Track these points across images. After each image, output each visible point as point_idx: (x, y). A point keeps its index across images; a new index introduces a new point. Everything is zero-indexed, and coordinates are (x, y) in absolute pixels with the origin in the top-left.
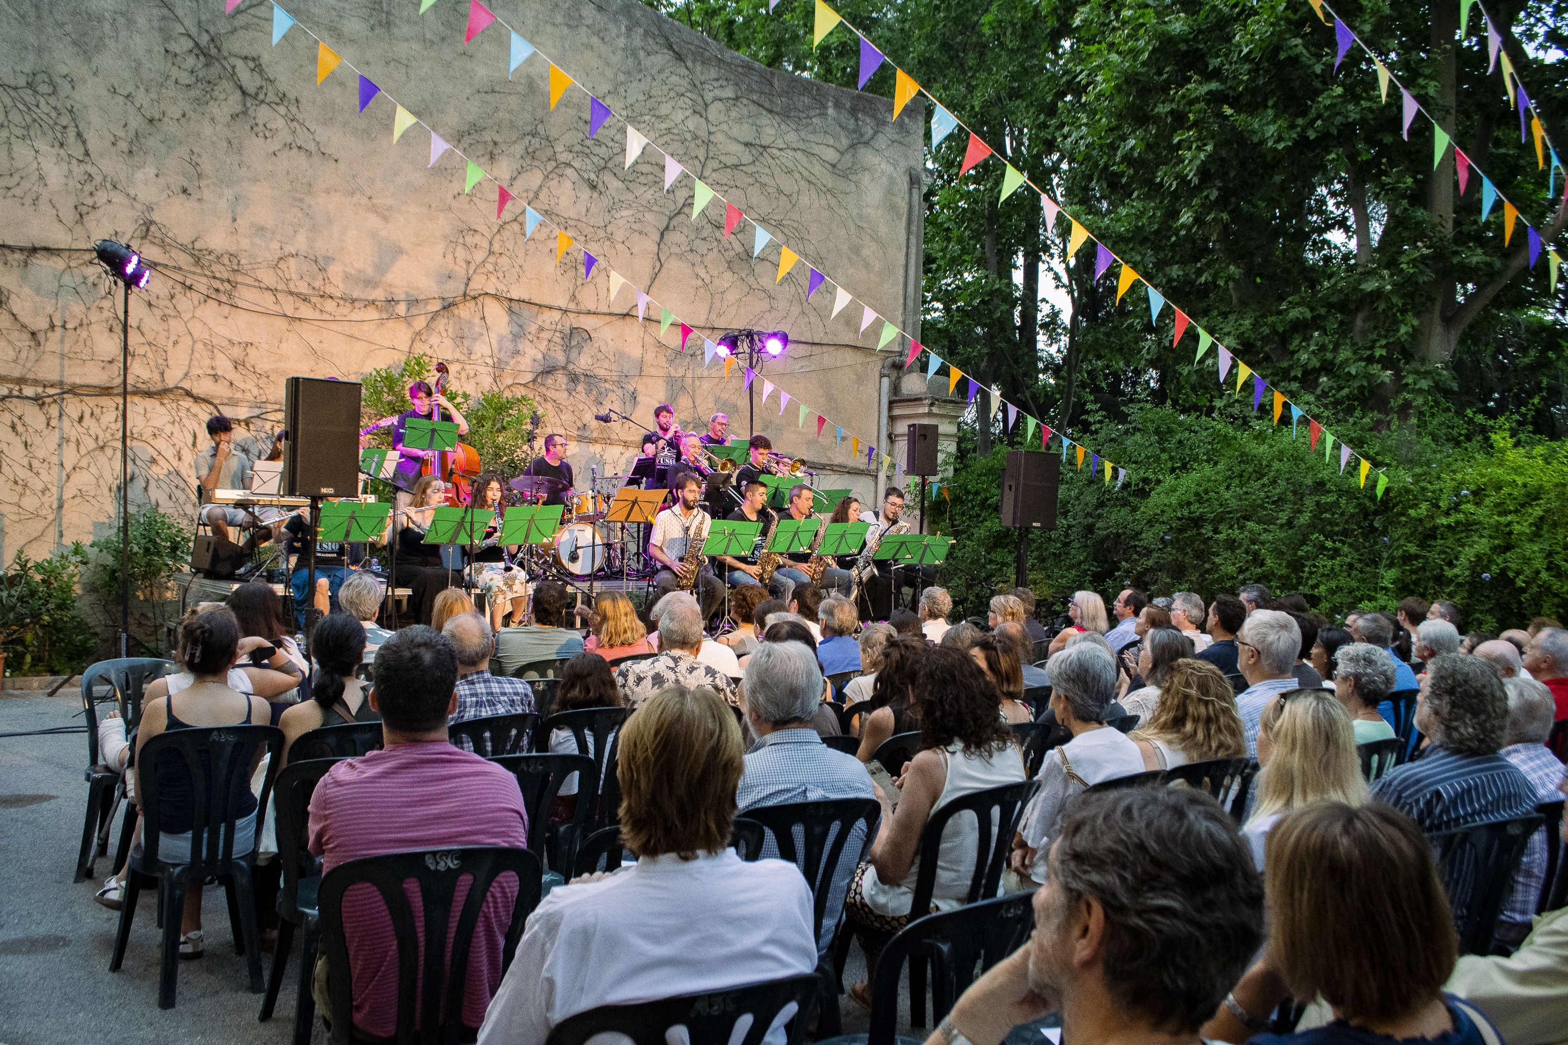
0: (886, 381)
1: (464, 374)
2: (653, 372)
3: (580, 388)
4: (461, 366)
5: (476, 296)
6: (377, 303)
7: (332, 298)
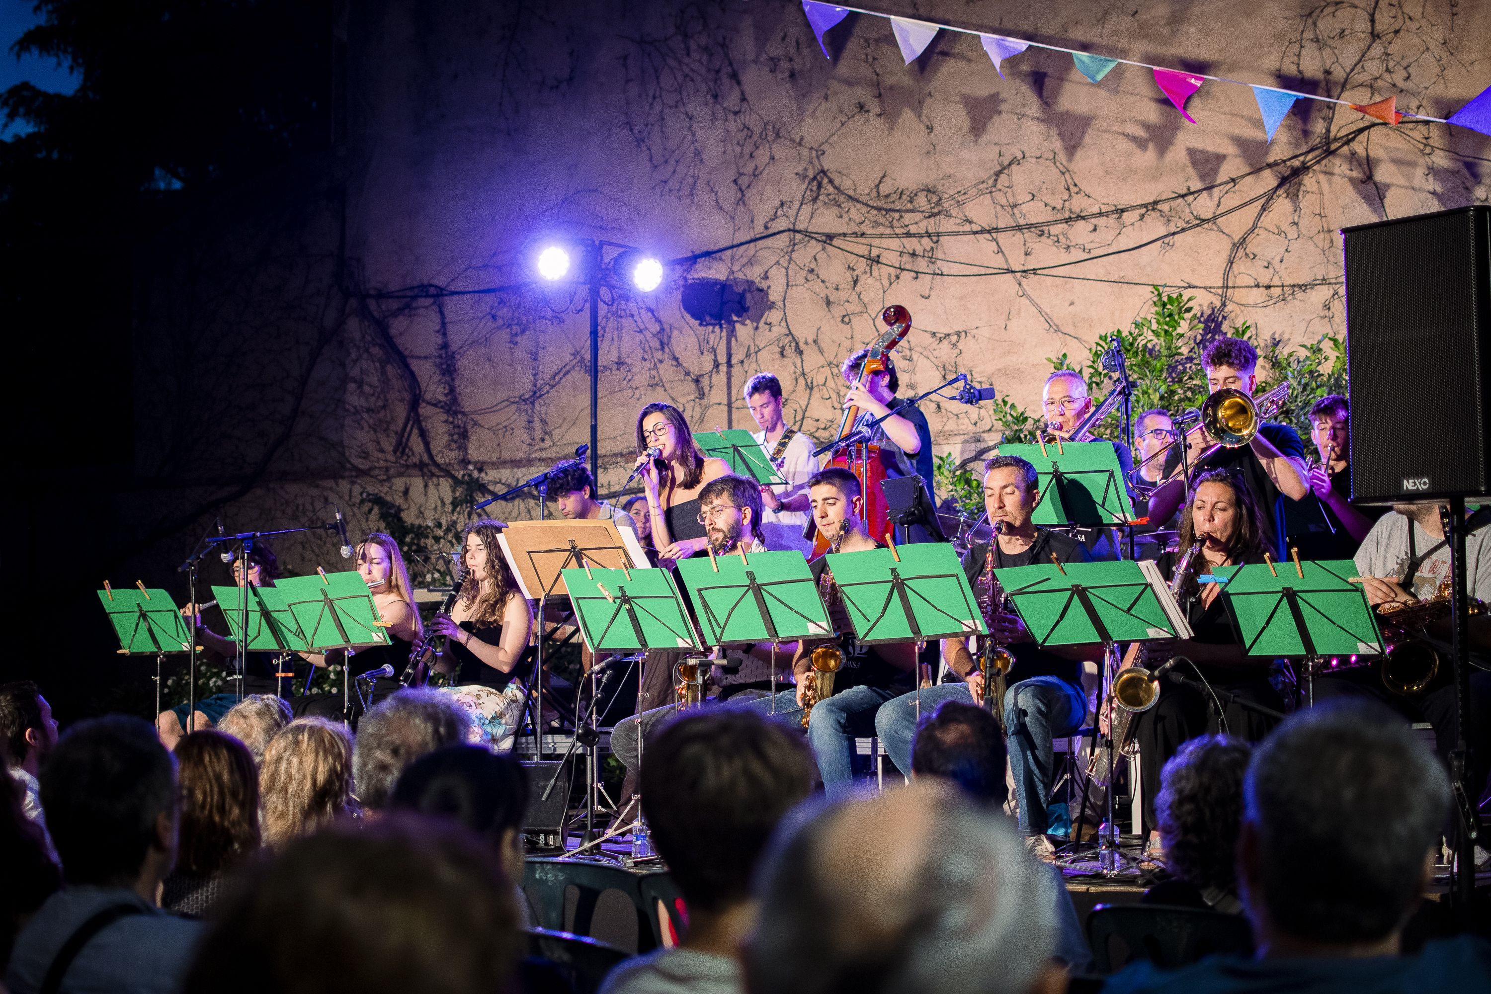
4: (1332, 292)
5: (1350, 137)
6: (1159, 207)
7: (1083, 218)
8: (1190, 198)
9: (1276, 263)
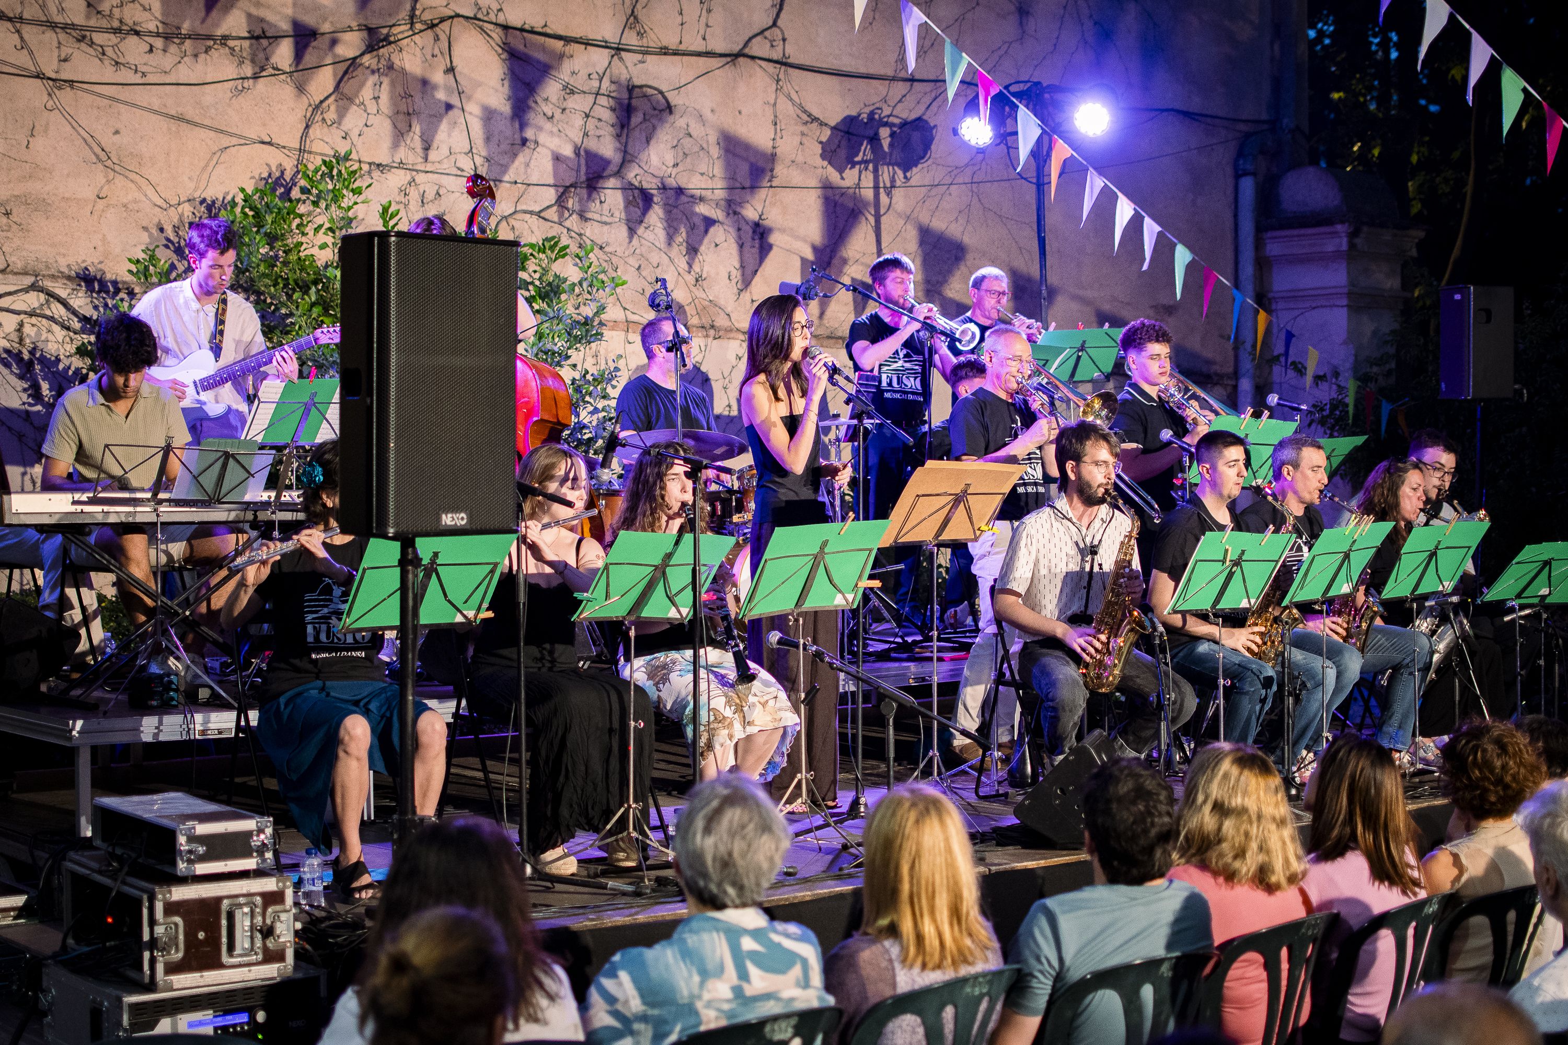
0: (1248, 186)
1: (414, 195)
2: (796, 177)
3: (656, 216)
4: (408, 178)
5: (436, 22)
6: (231, 43)
7: (137, 33)
8: (264, 42)
9: (354, 134)
